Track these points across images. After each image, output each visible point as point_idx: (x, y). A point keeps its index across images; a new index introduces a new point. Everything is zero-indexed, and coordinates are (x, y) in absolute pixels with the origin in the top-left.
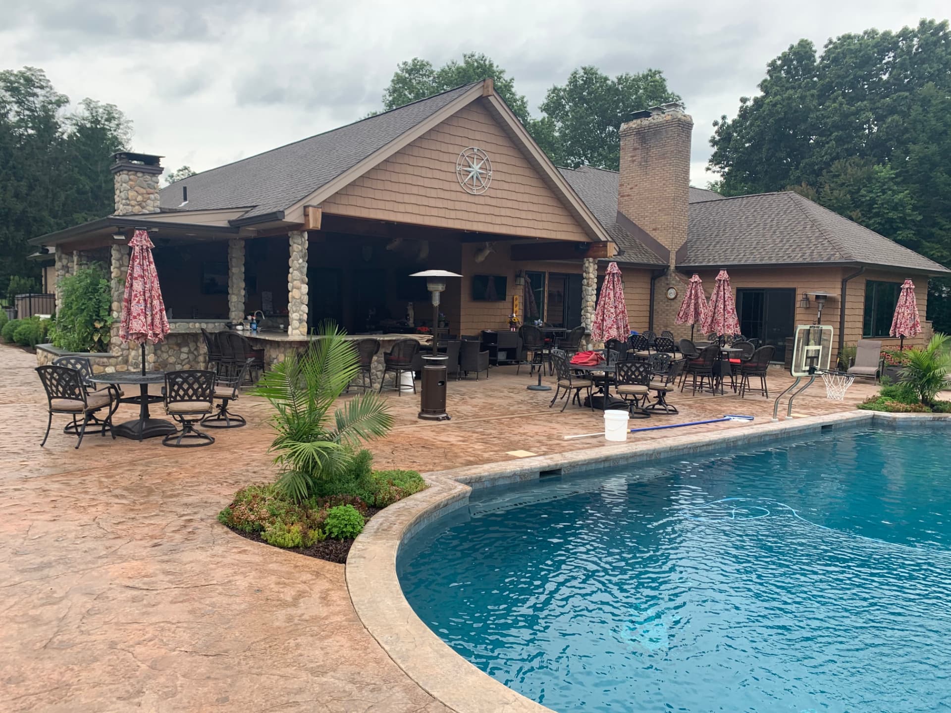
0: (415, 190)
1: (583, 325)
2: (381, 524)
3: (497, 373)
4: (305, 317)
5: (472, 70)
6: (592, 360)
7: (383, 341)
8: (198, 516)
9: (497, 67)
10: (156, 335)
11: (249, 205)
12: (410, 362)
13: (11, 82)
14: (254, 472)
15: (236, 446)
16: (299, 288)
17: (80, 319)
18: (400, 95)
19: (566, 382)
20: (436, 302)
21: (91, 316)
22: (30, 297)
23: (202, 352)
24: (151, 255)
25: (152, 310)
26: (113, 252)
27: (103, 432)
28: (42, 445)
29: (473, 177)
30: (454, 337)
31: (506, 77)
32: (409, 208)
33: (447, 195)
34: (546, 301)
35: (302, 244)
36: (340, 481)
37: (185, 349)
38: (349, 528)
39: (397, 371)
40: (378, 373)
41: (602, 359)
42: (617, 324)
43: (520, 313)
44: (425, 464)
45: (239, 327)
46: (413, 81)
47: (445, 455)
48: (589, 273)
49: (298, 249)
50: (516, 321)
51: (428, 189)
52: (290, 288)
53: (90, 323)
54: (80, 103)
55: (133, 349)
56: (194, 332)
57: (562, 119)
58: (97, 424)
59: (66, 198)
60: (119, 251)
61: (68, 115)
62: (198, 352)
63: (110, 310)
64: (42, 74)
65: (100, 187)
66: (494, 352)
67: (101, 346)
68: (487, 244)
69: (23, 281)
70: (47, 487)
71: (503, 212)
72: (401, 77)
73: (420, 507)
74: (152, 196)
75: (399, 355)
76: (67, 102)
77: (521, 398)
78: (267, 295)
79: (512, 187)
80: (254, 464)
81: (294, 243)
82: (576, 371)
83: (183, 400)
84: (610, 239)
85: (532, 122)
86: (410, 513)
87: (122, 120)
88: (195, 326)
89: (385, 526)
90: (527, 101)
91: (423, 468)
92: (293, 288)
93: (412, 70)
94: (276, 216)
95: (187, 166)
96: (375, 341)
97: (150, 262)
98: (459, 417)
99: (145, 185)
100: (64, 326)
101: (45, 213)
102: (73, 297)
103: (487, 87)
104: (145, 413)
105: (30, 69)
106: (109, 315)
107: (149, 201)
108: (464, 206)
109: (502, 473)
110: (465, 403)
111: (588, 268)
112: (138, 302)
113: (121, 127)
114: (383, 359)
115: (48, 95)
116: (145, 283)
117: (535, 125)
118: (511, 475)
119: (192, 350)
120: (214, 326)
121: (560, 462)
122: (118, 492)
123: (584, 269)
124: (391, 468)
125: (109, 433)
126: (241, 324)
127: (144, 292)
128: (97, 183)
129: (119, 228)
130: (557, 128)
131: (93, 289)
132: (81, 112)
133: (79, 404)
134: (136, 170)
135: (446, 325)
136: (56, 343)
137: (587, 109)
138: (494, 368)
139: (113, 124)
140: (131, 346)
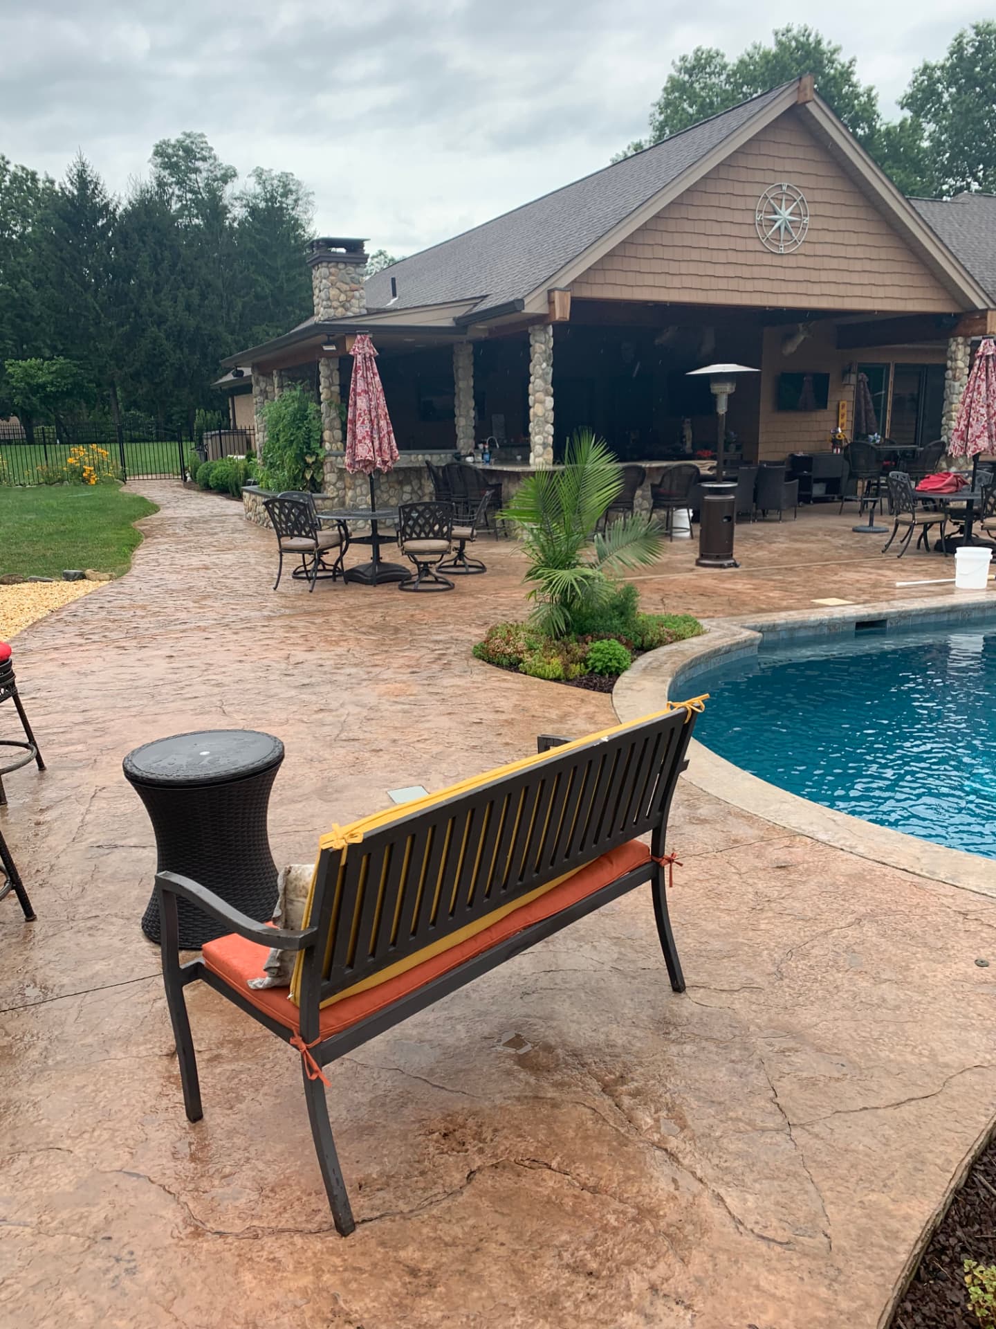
0: (695, 255)
1: (944, 439)
2: (650, 663)
3: (809, 513)
4: (551, 440)
5: (787, 55)
6: (949, 485)
7: (650, 468)
8: (452, 651)
9: (830, 43)
10: (384, 462)
11: (478, 295)
12: (686, 495)
13: (169, 157)
14: (503, 615)
15: (480, 592)
16: (542, 402)
17: (290, 453)
18: (676, 112)
19: (907, 517)
20: (722, 409)
21: (301, 449)
22: (220, 434)
23: (427, 491)
24: (375, 365)
25: (379, 433)
26: (321, 368)
27: (334, 577)
28: (275, 589)
29: (779, 228)
30: (748, 463)
31: (843, 58)
32: (688, 282)
33: (741, 258)
34: (889, 407)
35: (546, 343)
36: (601, 617)
37: (408, 488)
38: (614, 663)
39: (668, 508)
40: (644, 512)
41: (965, 483)
42: (990, 431)
43: (849, 426)
44: (704, 611)
45: (469, 459)
46: (696, 85)
47: (730, 603)
48: (956, 360)
49: (541, 347)
50: (842, 437)
51: (715, 252)
52: (531, 403)
53: (300, 457)
54: (249, 176)
55: (350, 489)
56: (418, 465)
57: (936, 118)
58: (324, 570)
59: (244, 307)
60: (328, 366)
61: (237, 194)
62: (423, 491)
63: (321, 441)
64: (204, 139)
65: (281, 288)
66: (806, 484)
67: (314, 485)
68: (800, 325)
69: (209, 416)
70: (293, 624)
71: (824, 276)
72: (678, 81)
73: (696, 650)
74: (357, 293)
75: (671, 486)
76: (235, 175)
77: (842, 542)
78: (498, 419)
79: (839, 238)
80: (501, 608)
81: (536, 342)
82: (925, 500)
83: (419, 538)
84: (992, 306)
85: (883, 128)
86: (684, 655)
87: (300, 193)
88: (418, 458)
89: (655, 664)
90: (877, 95)
91: (701, 615)
92: (535, 402)
93: (694, 68)
94: (514, 306)
95: (383, 249)
96: (640, 468)
97: (374, 374)
98: (750, 565)
99: (348, 280)
100: (271, 463)
101: (221, 328)
102: (280, 426)
103: (805, 89)
104: (376, 556)
105: (189, 136)
106: (321, 447)
107: (353, 301)
108: (765, 272)
109: (803, 622)
110: (761, 548)
111: (955, 352)
112: (363, 423)
113: (300, 202)
114: (650, 493)
115: (212, 168)
116: (370, 400)
117: (888, 132)
118: (816, 624)
119: (416, 488)
120: (439, 459)
121: (885, 611)
122: (363, 629)
123: (949, 355)
124: (662, 612)
125: (342, 579)
126: (471, 455)
127: (370, 411)
128: (277, 284)
129: (329, 336)
130: (926, 134)
131: (301, 417)
132: (252, 187)
133: (310, 542)
134: (338, 259)
135: (738, 448)
136: (263, 484)
137: (980, 96)
138: (808, 506)
139: (290, 200)
140: (348, 485)
